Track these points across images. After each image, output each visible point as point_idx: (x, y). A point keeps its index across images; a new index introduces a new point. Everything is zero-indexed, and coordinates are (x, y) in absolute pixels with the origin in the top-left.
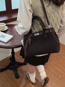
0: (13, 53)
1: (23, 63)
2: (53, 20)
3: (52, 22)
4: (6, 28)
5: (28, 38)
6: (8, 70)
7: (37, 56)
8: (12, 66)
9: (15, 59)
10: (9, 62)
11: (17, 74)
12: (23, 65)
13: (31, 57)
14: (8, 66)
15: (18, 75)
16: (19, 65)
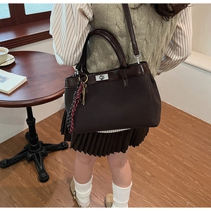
0: (31, 120)
1: (59, 145)
2: (147, 43)
3: (144, 48)
4: (10, 59)
5: (79, 86)
6: (22, 163)
7: (105, 132)
8: (31, 153)
9: (36, 135)
10: (25, 143)
11: (44, 171)
12: (59, 150)
13: (88, 134)
14: (21, 153)
15: (46, 174)
16: (47, 150)
